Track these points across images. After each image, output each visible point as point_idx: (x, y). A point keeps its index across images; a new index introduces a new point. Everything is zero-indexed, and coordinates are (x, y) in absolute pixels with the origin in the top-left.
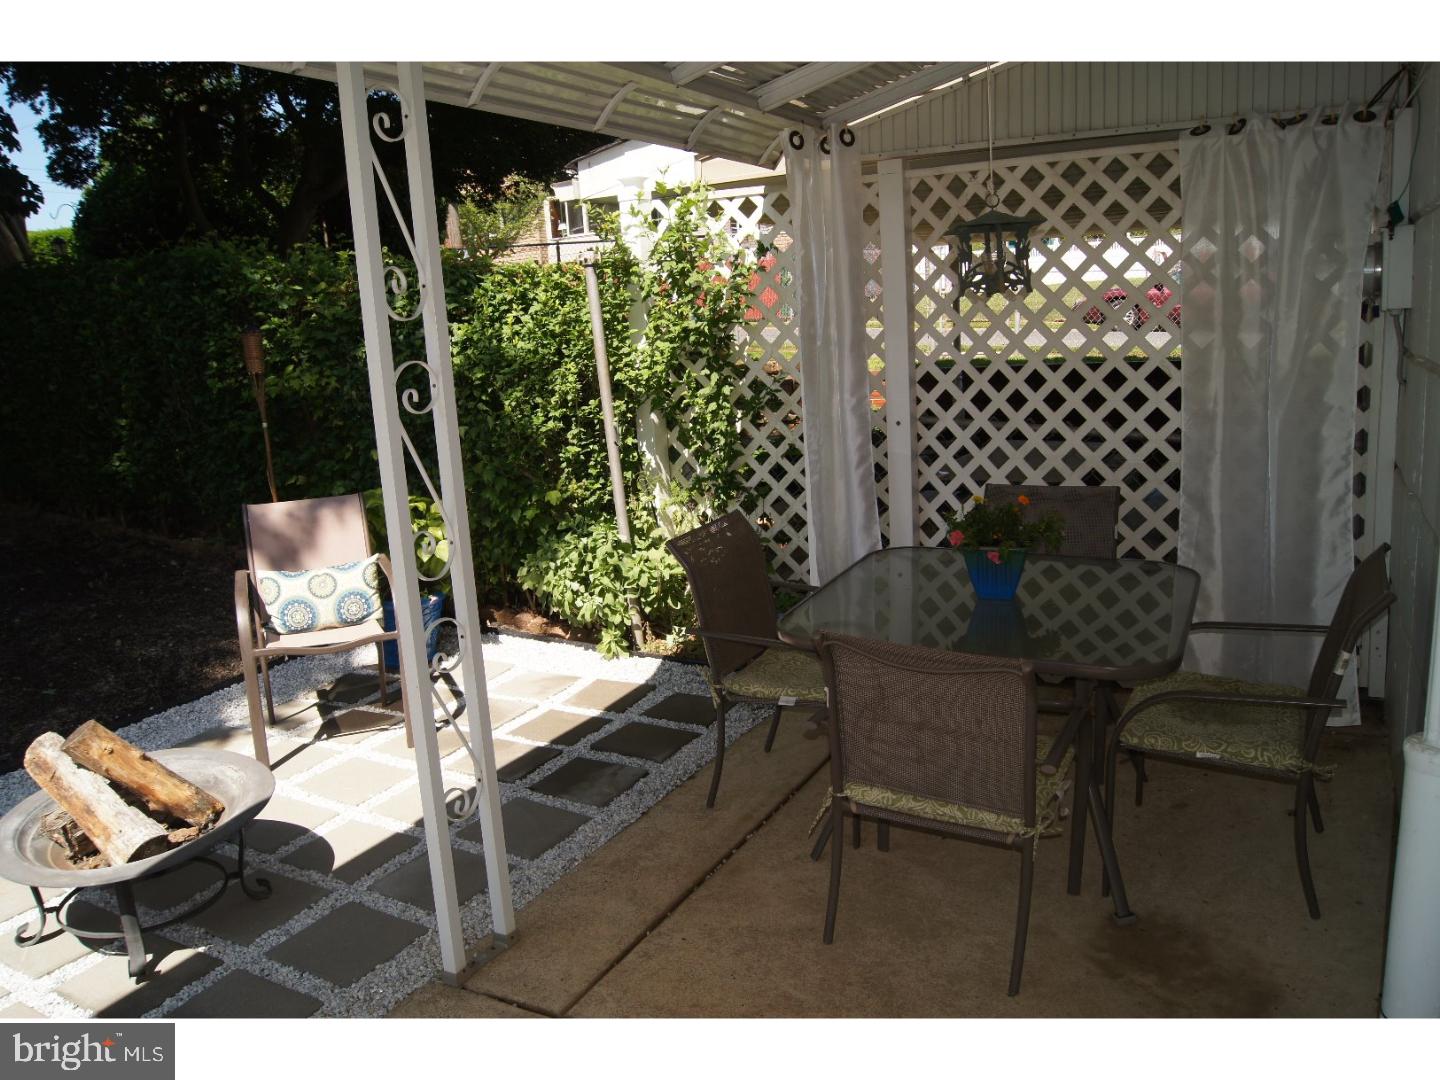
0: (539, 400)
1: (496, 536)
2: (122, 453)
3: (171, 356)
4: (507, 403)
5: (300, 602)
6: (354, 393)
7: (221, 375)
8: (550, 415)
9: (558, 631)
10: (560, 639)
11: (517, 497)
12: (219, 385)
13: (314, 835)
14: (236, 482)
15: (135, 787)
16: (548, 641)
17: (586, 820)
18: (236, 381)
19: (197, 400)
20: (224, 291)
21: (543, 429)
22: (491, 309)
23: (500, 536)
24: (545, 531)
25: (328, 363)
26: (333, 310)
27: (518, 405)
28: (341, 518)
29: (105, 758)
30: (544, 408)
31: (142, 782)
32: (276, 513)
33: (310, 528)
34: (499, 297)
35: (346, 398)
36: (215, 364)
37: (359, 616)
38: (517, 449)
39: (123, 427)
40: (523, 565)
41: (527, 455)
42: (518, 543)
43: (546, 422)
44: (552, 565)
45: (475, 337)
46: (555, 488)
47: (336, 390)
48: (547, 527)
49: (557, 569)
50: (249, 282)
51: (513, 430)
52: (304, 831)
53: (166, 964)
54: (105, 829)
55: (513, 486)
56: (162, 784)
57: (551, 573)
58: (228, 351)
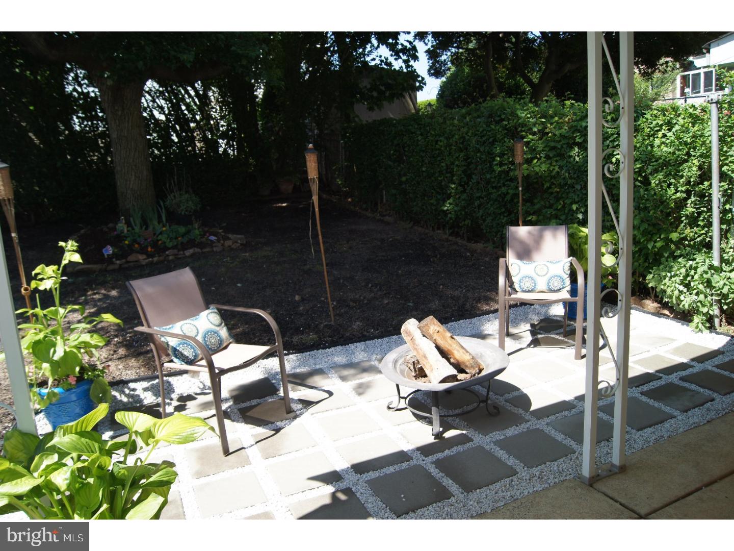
0: (673, 181)
1: (637, 255)
2: (451, 201)
3: (478, 154)
4: (653, 182)
5: (529, 277)
6: (567, 174)
7: (501, 164)
8: (679, 189)
9: (666, 312)
10: (667, 317)
11: (652, 235)
12: (499, 169)
13: (522, 392)
14: (502, 217)
16: (660, 317)
17: (673, 417)
18: (508, 168)
19: (488, 176)
20: (507, 123)
21: (674, 197)
22: (649, 129)
23: (639, 256)
24: (666, 255)
25: (555, 159)
26: (560, 131)
27: (660, 183)
28: (555, 236)
29: (435, 334)
30: (675, 185)
32: (522, 232)
33: (538, 240)
34: (654, 123)
35: (562, 177)
36: (498, 159)
37: (558, 288)
38: (656, 207)
39: (453, 188)
40: (651, 273)
41: (662, 211)
42: (649, 260)
43: (676, 193)
44: (669, 274)
45: (638, 145)
46: (676, 231)
47: (558, 172)
48: (668, 253)
49: (671, 277)
50: (519, 118)
51: (655, 197)
52: (517, 389)
54: (431, 366)
55: (651, 228)
57: (667, 279)
58: (506, 152)
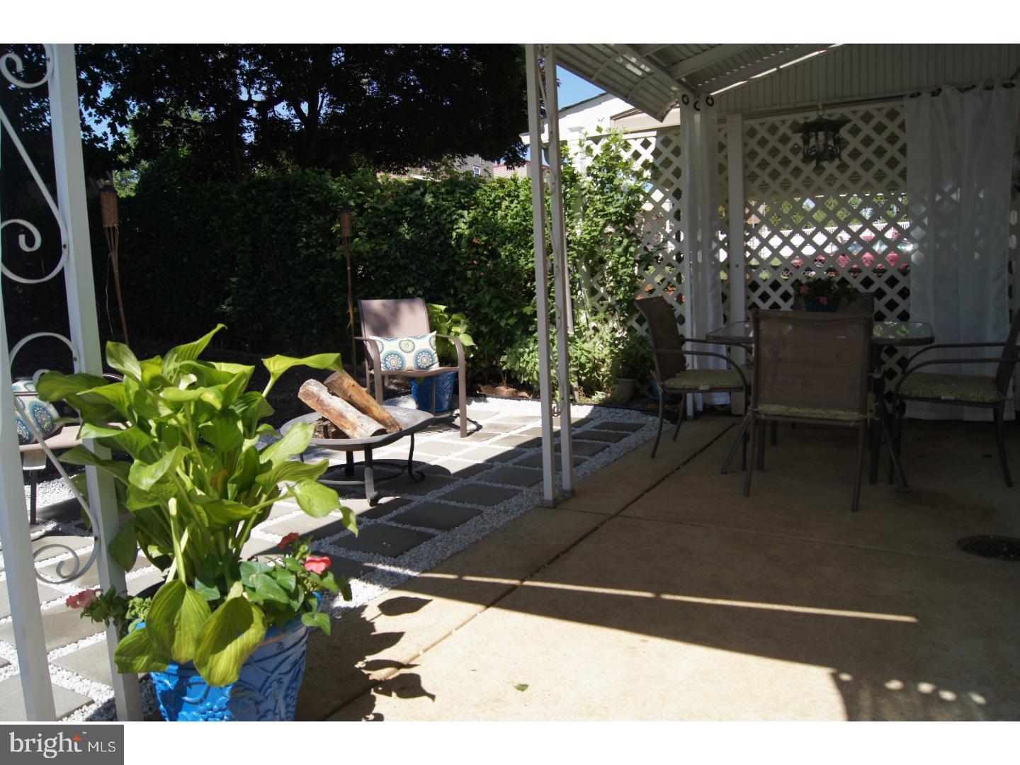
0: (523, 251)
1: (487, 337)
2: (229, 300)
3: (274, 236)
4: (503, 254)
5: (395, 354)
6: (398, 254)
7: (307, 246)
8: (530, 260)
9: (524, 394)
10: (527, 399)
11: (503, 312)
12: (305, 253)
13: (429, 465)
14: (310, 314)
15: (363, 407)
16: (519, 400)
17: (585, 460)
18: (317, 251)
19: (290, 263)
20: (314, 196)
21: (526, 268)
22: (488, 202)
23: (490, 338)
24: (519, 333)
25: (381, 237)
26: (385, 206)
27: (510, 254)
28: (412, 309)
29: (350, 388)
30: (526, 256)
31: (367, 404)
32: (376, 304)
33: (395, 313)
34: (493, 195)
35: (392, 257)
36: (304, 240)
37: (427, 365)
38: (507, 280)
39: (234, 283)
40: (505, 354)
41: (514, 284)
42: (501, 341)
43: (527, 264)
44: (527, 350)
45: (480, 218)
46: (529, 305)
47: (386, 252)
48: (520, 330)
49: (529, 354)
50: (330, 191)
51: (506, 270)
52: (424, 463)
53: (383, 500)
54: (353, 424)
55: (502, 305)
56: (377, 407)
57: (526, 355)
58: (315, 232)
